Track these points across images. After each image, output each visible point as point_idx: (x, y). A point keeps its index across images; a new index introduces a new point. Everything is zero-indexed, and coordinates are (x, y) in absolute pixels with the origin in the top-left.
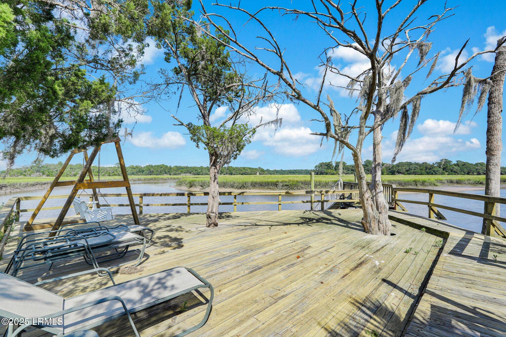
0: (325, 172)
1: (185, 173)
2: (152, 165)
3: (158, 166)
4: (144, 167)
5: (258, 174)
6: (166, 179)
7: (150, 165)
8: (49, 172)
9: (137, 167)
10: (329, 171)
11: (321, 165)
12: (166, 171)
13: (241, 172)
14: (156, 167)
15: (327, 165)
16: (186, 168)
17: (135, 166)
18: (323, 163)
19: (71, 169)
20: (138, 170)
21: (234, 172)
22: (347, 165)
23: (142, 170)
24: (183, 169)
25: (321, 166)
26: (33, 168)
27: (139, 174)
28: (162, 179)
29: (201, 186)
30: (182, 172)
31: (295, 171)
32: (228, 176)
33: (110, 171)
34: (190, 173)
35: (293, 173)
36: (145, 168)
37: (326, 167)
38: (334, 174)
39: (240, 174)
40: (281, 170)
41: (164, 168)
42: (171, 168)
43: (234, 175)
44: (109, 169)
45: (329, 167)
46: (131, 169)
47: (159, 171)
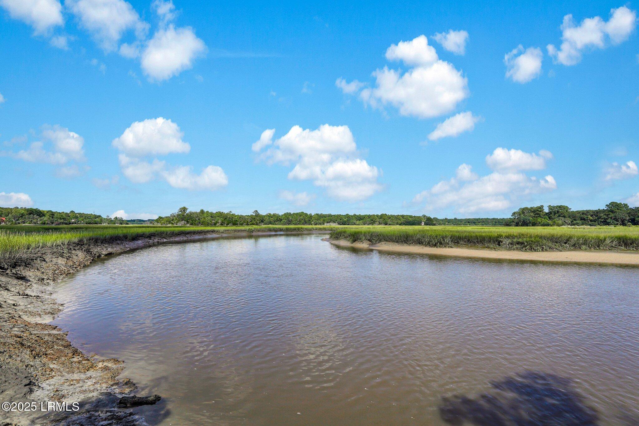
0: (530, 222)
1: (328, 222)
2: (290, 213)
3: (297, 214)
4: (282, 215)
5: (423, 223)
6: (311, 230)
7: (288, 213)
8: (192, 221)
9: (274, 215)
10: (539, 220)
11: (523, 211)
12: (306, 220)
13: (400, 222)
14: (295, 216)
15: (534, 212)
16: (329, 216)
17: (272, 214)
18: (527, 208)
19: (211, 217)
20: (276, 218)
21: (389, 221)
22: (571, 210)
23: (279, 219)
24: (325, 217)
25: (523, 213)
26: (179, 216)
27: (277, 223)
28: (306, 229)
29: (369, 240)
30: (324, 220)
31: (477, 220)
32: (382, 226)
33: (248, 220)
34: (334, 222)
35: (474, 223)
36: (283, 217)
37: (532, 214)
38: (548, 225)
39: (397, 224)
40: (455, 219)
41: (304, 217)
42: (311, 216)
43: (390, 225)
44: (247, 217)
45: (538, 214)
46: (268, 218)
47: (298, 220)
